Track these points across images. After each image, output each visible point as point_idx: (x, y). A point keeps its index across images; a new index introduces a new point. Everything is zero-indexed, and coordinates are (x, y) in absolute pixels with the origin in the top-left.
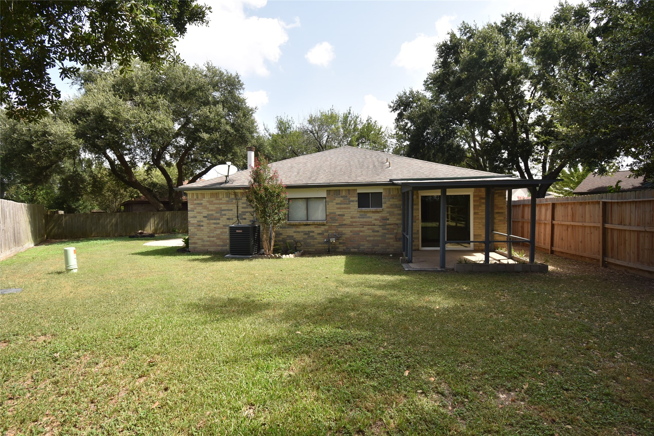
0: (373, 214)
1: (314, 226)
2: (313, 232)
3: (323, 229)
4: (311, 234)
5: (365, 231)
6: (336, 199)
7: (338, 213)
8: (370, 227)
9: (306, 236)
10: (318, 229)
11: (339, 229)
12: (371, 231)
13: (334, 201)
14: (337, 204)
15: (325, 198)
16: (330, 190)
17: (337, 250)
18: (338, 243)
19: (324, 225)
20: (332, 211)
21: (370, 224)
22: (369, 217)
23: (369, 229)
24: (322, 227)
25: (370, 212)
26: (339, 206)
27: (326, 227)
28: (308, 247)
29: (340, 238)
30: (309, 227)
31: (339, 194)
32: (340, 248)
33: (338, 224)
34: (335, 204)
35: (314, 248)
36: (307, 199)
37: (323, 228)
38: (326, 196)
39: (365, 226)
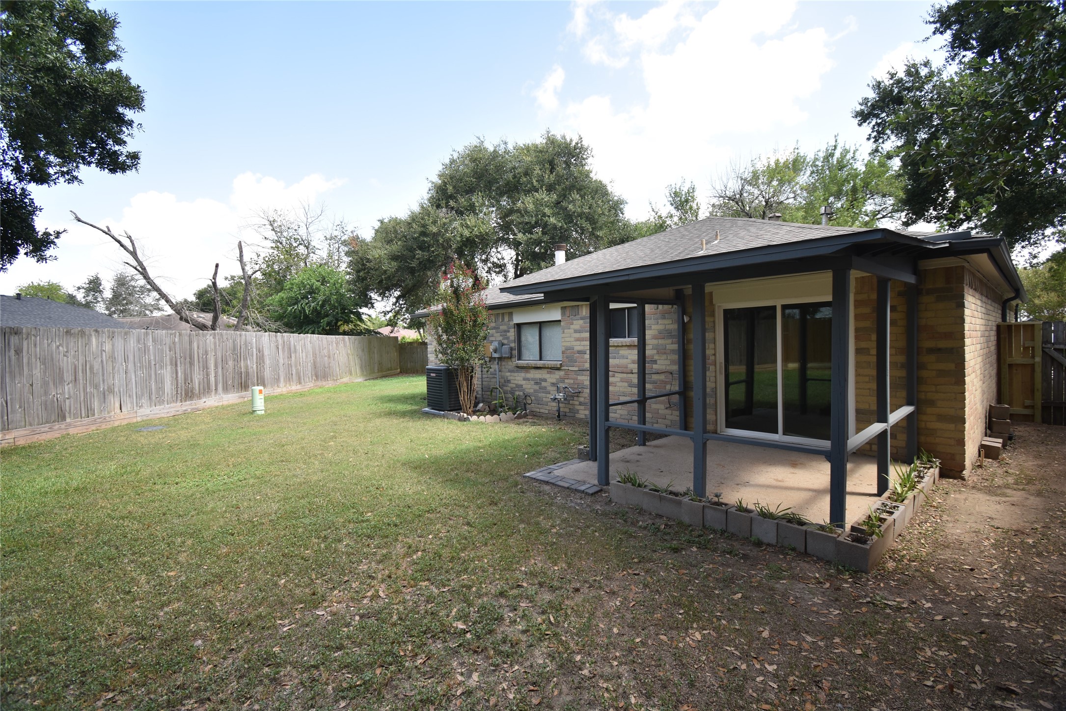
0: (630, 351)
1: (545, 371)
2: (545, 380)
3: (558, 377)
4: (544, 384)
5: (618, 384)
6: (575, 322)
7: (577, 348)
8: (625, 375)
9: (537, 387)
10: (552, 376)
11: (579, 378)
12: (626, 384)
13: (572, 326)
14: (576, 331)
15: (560, 321)
16: (565, 307)
17: (577, 416)
18: (577, 403)
19: (558, 369)
20: (568, 344)
21: (625, 370)
22: (623, 357)
23: (622, 380)
24: (557, 372)
25: (622, 346)
26: (577, 335)
27: (562, 373)
28: (539, 406)
29: (581, 395)
30: (540, 371)
31: (578, 314)
32: (581, 412)
33: (577, 369)
34: (572, 331)
35: (547, 408)
36: (541, 325)
37: (558, 374)
38: (559, 318)
39: (617, 375)
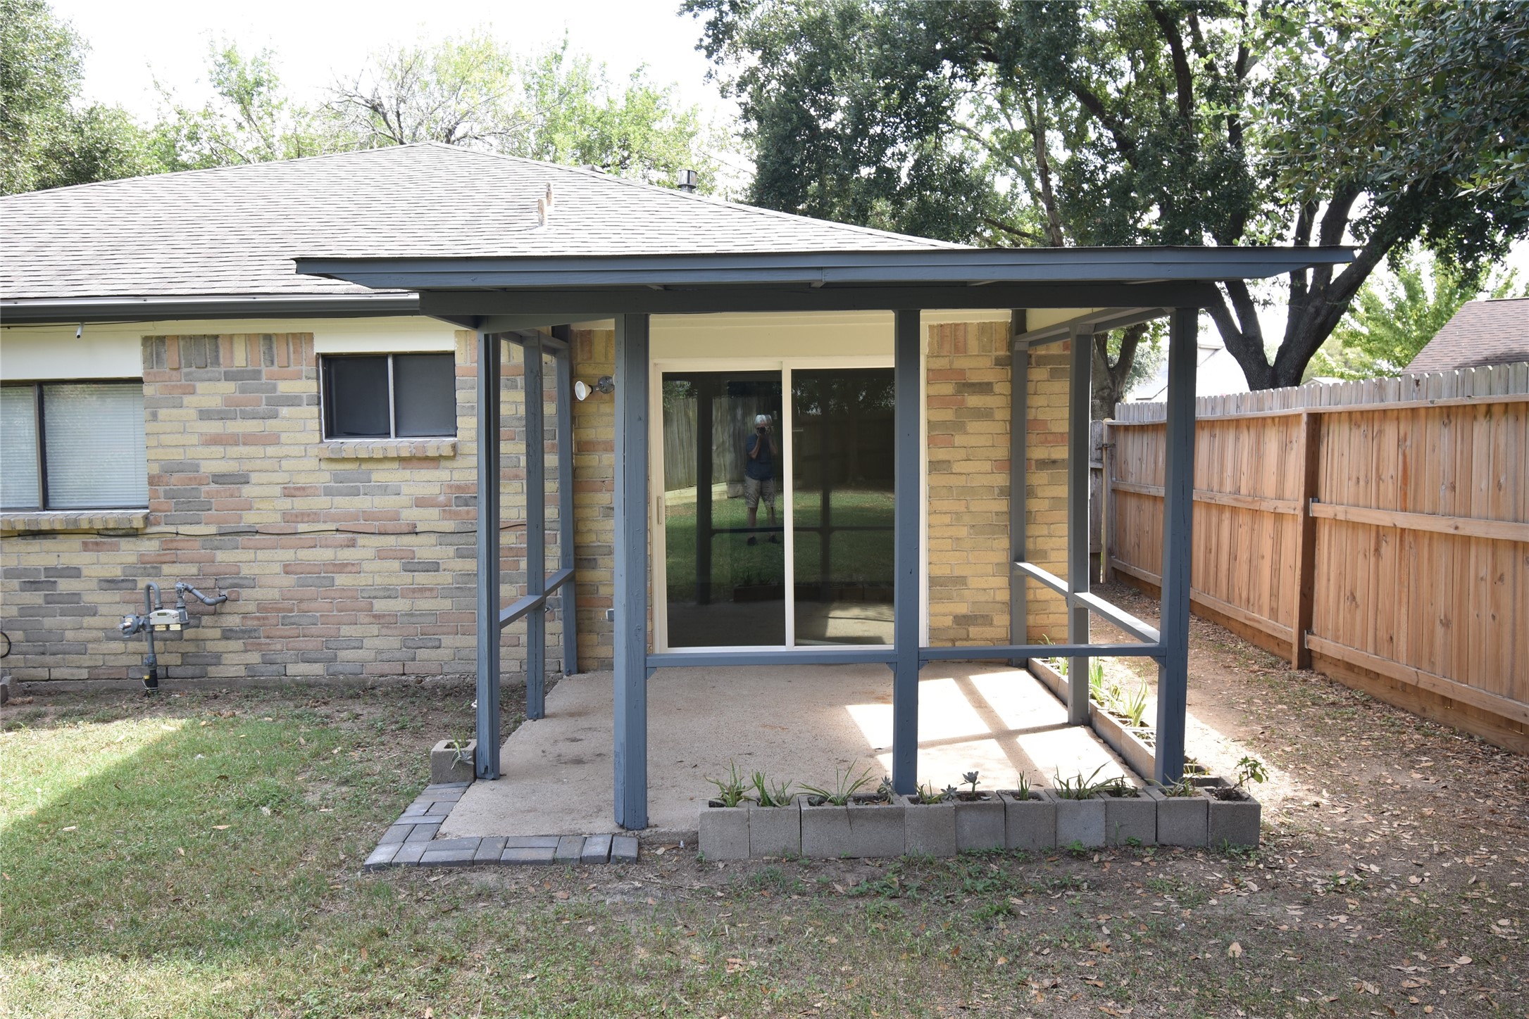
0: (407, 474)
1: (76, 541)
2: (74, 573)
3: (132, 559)
4: (65, 585)
5: (367, 566)
6: (200, 386)
7: (209, 467)
8: (390, 541)
9: (36, 598)
10: (104, 557)
11: (220, 556)
12: (396, 565)
13: (187, 400)
14: (205, 415)
15: (138, 381)
16: (162, 339)
17: (214, 671)
18: (217, 633)
19: (133, 533)
20: (176, 455)
21: (390, 526)
22: (384, 490)
23: (382, 555)
24: (125, 543)
25: (385, 459)
26: (214, 427)
27: (148, 547)
28: (48, 659)
29: (228, 607)
30: (47, 544)
31: (216, 362)
32: (227, 658)
33: (212, 529)
34: (193, 414)
35: (86, 661)
36: (42, 389)
37: (128, 552)
38: (138, 373)
39: (361, 540)
